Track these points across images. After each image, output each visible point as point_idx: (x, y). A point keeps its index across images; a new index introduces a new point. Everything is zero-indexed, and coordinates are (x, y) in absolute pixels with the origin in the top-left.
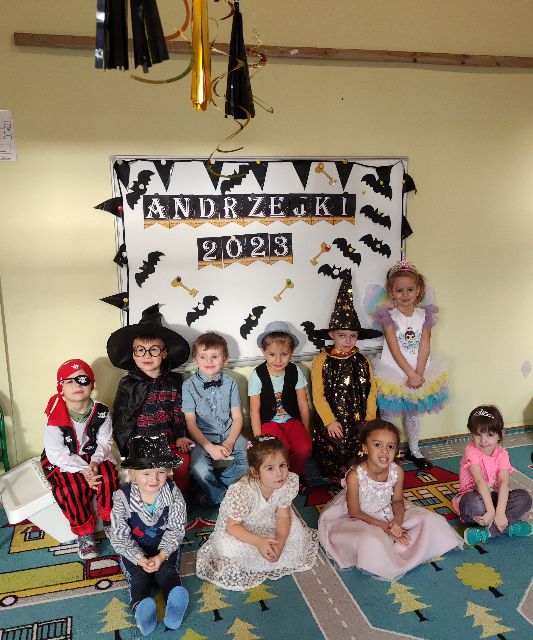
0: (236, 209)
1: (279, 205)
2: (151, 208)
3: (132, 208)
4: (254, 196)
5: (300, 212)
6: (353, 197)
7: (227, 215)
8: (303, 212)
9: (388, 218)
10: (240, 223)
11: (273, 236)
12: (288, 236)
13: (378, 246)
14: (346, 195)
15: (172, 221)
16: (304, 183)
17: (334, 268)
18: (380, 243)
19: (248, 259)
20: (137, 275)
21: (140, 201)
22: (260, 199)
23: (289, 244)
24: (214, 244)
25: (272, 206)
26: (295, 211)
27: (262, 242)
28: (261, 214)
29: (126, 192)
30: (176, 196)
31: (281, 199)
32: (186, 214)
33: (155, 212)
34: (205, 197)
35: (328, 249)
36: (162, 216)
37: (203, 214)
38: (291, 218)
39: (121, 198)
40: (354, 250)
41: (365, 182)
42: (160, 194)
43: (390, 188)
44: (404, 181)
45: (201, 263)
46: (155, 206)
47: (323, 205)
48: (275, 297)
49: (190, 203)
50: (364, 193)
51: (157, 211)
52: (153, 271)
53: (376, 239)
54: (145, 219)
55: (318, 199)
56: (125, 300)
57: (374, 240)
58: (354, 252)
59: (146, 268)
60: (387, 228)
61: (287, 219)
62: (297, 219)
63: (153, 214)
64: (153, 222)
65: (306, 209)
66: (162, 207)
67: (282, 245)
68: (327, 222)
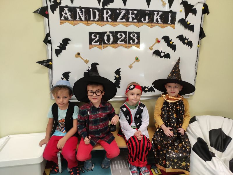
0: (110, 17)
1: (134, 16)
2: (63, 13)
3: (53, 13)
4: (120, 10)
5: (145, 20)
6: (175, 13)
7: (105, 20)
8: (147, 20)
9: (193, 26)
10: (112, 25)
11: (130, 33)
12: (138, 34)
13: (186, 41)
14: (171, 12)
15: (75, 22)
16: (149, 5)
17: (162, 52)
18: (188, 39)
19: (116, 45)
20: (56, 50)
21: (58, 9)
22: (123, 12)
23: (138, 38)
24: (98, 36)
25: (130, 16)
26: (143, 19)
27: (123, 35)
28: (124, 20)
29: (49, 4)
30: (78, 8)
31: (135, 12)
32: (83, 18)
33: (66, 16)
34: (93, 9)
35: (159, 42)
36: (70, 18)
37: (92, 19)
38: (140, 24)
39: (47, 7)
40: (173, 43)
41: (182, 5)
42: (69, 6)
43: (195, 9)
44: (203, 8)
45: (91, 46)
46: (66, 12)
47: (158, 17)
48: (129, 66)
49: (85, 12)
50: (181, 11)
51: (67, 15)
52: (65, 49)
53: (185, 37)
54: (60, 19)
55: (156, 13)
56: (50, 63)
57: (184, 38)
58: (173, 44)
59: (61, 46)
60: (192, 32)
61: (138, 24)
62: (143, 24)
63: (65, 17)
64: (65, 22)
65: (149, 19)
66: (70, 13)
67: (134, 38)
68: (160, 26)
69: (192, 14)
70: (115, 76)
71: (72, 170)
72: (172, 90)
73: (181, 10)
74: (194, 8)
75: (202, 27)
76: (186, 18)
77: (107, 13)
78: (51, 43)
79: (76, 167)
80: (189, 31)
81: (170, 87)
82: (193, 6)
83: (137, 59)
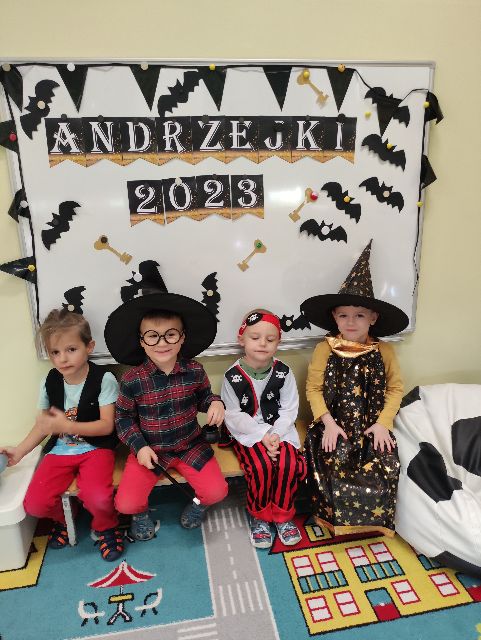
0: (182, 138)
1: (244, 134)
2: (57, 136)
3: (31, 137)
4: (207, 119)
5: (274, 143)
6: (353, 121)
7: (168, 147)
8: (279, 142)
9: (402, 154)
10: (188, 160)
11: (236, 179)
12: (258, 179)
13: (386, 194)
14: (342, 118)
15: (89, 157)
16: (281, 104)
17: (323, 224)
18: (390, 189)
19: (202, 211)
20: (45, 234)
21: (42, 127)
22: (215, 125)
23: (259, 191)
24: (151, 191)
25: (235, 134)
26: (267, 142)
27: (219, 185)
28: (218, 146)
29: (18, 114)
30: (94, 119)
31: (247, 123)
32: (109, 147)
33: (64, 144)
34: (136, 120)
35: (314, 198)
36: (74, 149)
37: (133, 147)
38: (262, 153)
39: (13, 122)
40: (352, 199)
41: (370, 100)
42: (70, 116)
43: (406, 109)
44: (427, 104)
45: (135, 217)
46: (64, 134)
47: (308, 134)
48: (239, 265)
49: (114, 128)
50: (368, 116)
51: (66, 141)
52: (66, 228)
53: (383, 184)
54: (49, 153)
55: (301, 124)
56: (31, 267)
57: (380, 185)
58: (352, 203)
59: (56, 223)
60: (400, 168)
61: (256, 155)
62: (270, 154)
63: (61, 146)
64: (62, 158)
65: (283, 140)
66: (73, 136)
67: (249, 192)
68: (314, 158)
69: (397, 121)
70: (205, 294)
71: (103, 537)
72: (351, 323)
73: (368, 112)
74: (401, 105)
75: (426, 153)
76: (382, 132)
77: (173, 130)
78: (29, 217)
79: (114, 530)
80: (394, 166)
81: (344, 316)
82: (400, 101)
83: (259, 246)
